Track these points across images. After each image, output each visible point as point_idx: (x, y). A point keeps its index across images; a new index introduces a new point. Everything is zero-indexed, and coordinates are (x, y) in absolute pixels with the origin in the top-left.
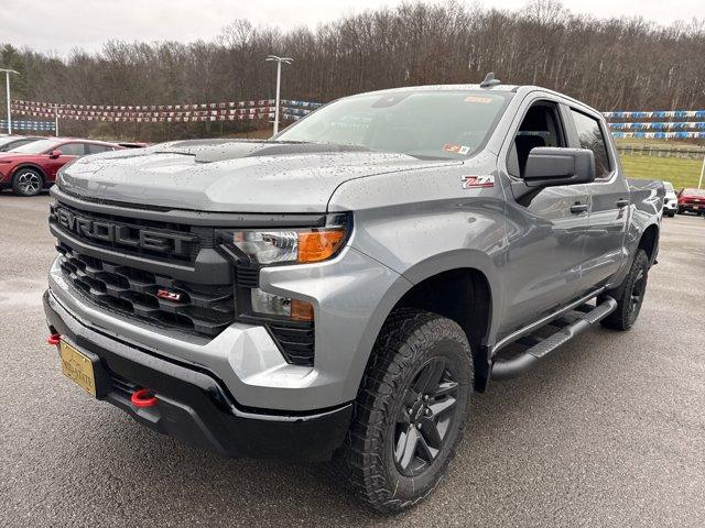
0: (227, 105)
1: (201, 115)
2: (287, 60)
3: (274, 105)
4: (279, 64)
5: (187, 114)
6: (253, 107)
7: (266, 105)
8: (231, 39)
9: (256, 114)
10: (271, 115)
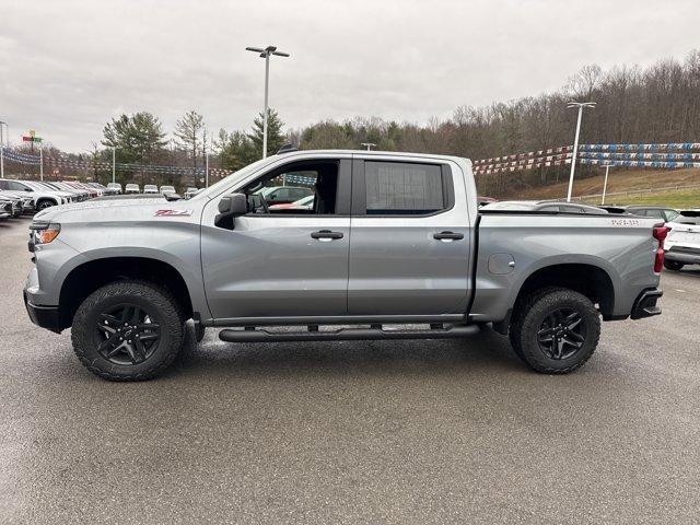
0: (526, 155)
1: (503, 166)
2: (590, 105)
3: (572, 151)
4: (581, 110)
5: (491, 166)
6: (550, 155)
7: (565, 151)
8: (577, 85)
9: (552, 162)
10: (568, 161)
